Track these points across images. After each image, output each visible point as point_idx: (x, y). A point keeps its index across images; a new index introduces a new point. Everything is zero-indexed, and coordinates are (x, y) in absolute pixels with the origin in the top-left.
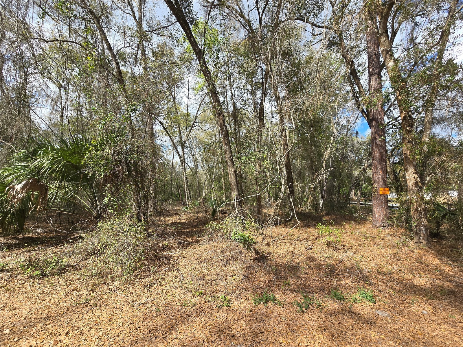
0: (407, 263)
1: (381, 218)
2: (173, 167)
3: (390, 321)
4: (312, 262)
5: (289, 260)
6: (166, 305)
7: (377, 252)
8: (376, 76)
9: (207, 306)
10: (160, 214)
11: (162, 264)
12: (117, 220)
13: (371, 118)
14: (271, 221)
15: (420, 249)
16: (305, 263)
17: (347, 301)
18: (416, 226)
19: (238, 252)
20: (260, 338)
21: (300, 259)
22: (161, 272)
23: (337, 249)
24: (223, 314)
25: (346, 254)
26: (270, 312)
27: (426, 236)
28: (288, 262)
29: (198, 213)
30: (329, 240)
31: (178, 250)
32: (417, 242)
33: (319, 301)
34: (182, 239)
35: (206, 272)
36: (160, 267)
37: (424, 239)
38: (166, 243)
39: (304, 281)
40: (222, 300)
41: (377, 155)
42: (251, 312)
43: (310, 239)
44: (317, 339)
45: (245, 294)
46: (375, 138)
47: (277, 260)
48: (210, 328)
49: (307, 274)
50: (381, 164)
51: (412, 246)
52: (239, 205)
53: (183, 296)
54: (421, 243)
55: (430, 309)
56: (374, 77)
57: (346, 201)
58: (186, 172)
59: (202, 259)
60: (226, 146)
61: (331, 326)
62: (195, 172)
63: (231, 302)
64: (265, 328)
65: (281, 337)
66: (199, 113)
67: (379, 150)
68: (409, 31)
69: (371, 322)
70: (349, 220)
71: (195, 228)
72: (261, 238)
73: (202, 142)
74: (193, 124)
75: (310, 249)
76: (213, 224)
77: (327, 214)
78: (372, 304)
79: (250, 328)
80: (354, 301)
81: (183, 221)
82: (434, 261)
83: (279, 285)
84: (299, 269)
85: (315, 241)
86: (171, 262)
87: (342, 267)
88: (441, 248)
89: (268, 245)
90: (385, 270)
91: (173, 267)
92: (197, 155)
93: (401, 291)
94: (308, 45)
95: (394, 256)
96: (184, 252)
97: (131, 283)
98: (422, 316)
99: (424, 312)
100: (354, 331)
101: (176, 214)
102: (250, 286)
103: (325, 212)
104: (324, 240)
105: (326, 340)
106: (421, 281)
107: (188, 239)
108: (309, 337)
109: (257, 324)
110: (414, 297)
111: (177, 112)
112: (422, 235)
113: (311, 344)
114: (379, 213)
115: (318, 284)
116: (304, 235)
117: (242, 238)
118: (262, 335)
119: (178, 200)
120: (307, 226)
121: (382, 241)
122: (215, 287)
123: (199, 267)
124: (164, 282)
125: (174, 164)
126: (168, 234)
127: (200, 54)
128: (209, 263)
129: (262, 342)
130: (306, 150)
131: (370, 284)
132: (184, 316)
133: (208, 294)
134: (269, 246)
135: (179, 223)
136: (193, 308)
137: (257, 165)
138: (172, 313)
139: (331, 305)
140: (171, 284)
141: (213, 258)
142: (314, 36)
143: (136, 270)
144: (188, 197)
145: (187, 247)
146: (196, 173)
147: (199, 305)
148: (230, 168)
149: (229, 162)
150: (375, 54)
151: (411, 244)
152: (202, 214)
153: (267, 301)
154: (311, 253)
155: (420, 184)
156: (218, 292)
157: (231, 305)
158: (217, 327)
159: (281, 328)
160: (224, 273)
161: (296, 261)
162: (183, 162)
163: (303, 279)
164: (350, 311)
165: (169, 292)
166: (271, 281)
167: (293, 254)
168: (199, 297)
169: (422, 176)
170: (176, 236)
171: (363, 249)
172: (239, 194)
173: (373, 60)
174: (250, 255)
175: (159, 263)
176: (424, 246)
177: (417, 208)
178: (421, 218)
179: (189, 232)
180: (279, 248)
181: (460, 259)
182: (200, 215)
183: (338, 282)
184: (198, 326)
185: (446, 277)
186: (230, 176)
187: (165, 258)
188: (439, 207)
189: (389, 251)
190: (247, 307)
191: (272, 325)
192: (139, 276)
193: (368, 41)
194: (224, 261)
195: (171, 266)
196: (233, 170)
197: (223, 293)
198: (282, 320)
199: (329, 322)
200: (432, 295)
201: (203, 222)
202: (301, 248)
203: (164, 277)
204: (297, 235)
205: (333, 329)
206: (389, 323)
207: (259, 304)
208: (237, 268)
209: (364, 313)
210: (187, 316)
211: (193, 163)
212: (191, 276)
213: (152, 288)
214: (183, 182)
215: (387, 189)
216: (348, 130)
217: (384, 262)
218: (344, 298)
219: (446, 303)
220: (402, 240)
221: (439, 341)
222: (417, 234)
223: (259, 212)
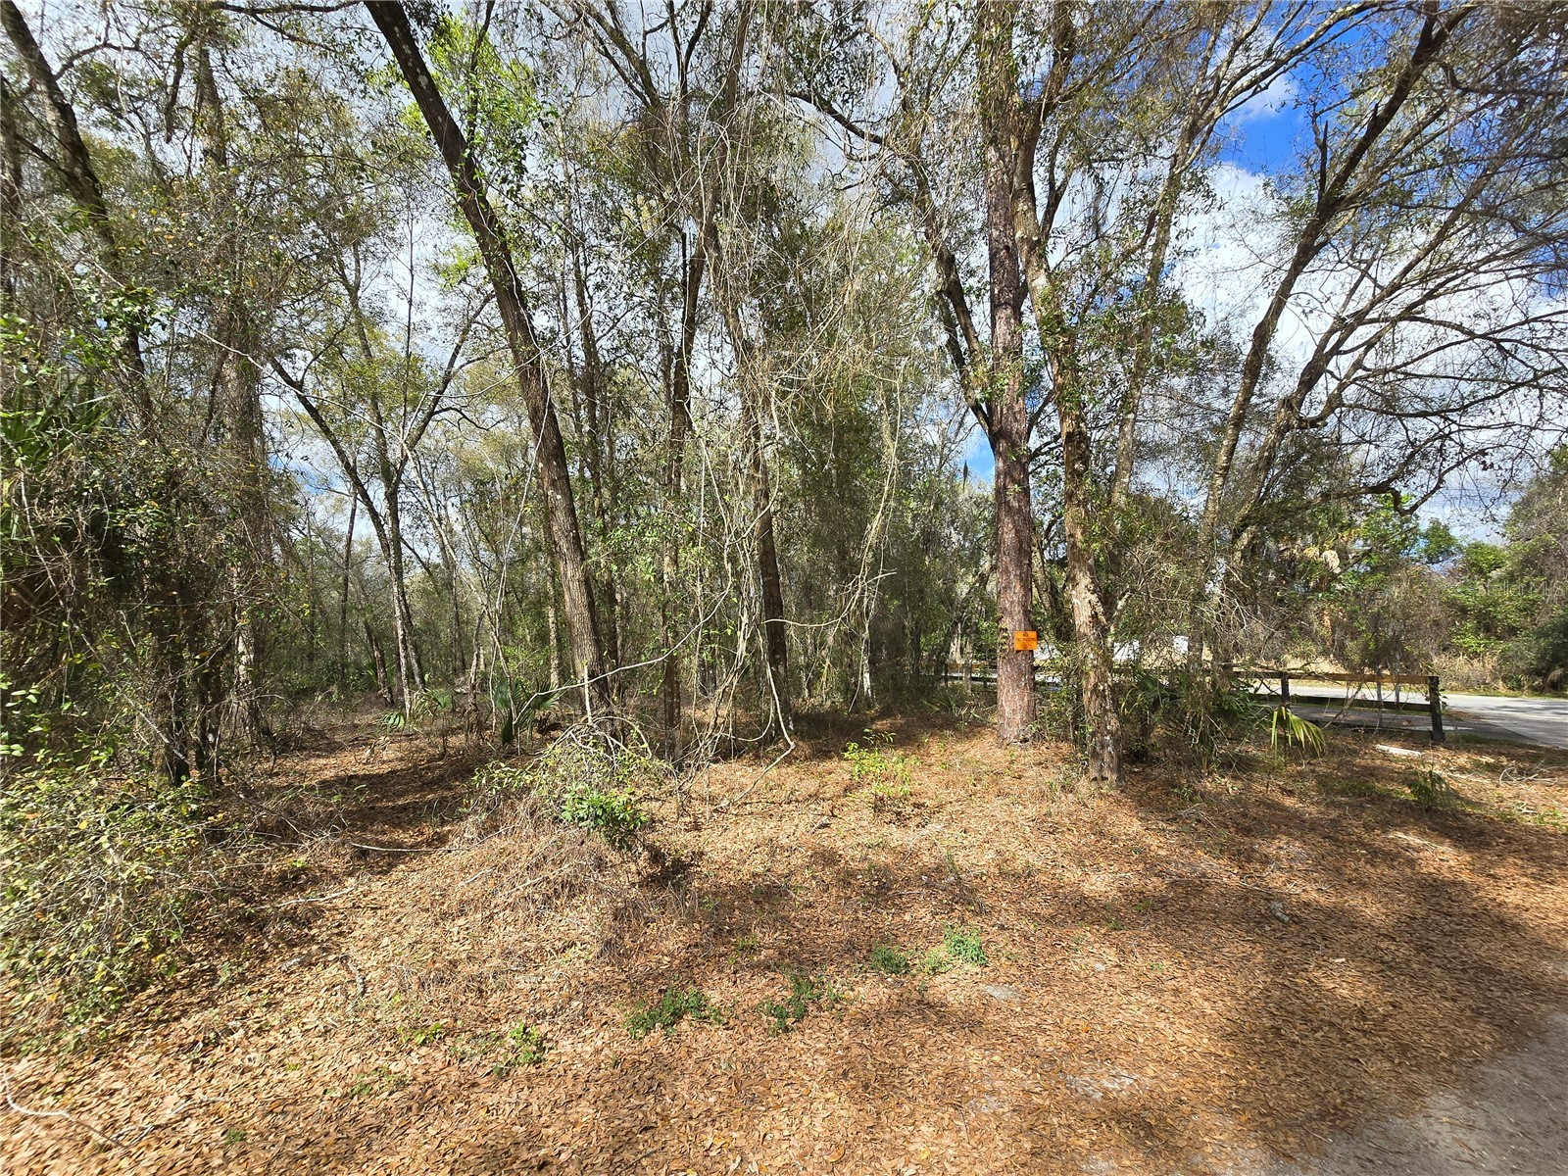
0: (1070, 839)
1: (1018, 717)
2: (350, 561)
3: (1019, 1009)
4: (829, 865)
5: (760, 869)
6: (279, 1107)
7: (1002, 816)
8: (1009, 311)
9: (454, 1074)
10: (284, 745)
11: (276, 946)
12: (43, 785)
13: (995, 429)
14: (706, 746)
15: (1102, 796)
16: (807, 873)
17: (914, 971)
18: (1093, 734)
19: (588, 861)
20: (641, 1147)
21: (794, 861)
22: (266, 980)
23: (901, 819)
24: (515, 1094)
25: (925, 831)
26: (683, 1053)
27: (1115, 759)
28: (755, 875)
29: (445, 733)
30: (880, 794)
31: (351, 881)
32: (1095, 779)
33: (838, 986)
34: (369, 836)
35: (458, 949)
36: (263, 960)
37: (1112, 770)
38: (301, 860)
39: (798, 931)
40: (513, 1042)
41: (1009, 536)
42: (616, 1064)
43: (828, 795)
44: (820, 1107)
45: (602, 1006)
46: (1005, 488)
47: (721, 874)
48: (456, 1156)
49: (811, 906)
50: (1019, 564)
51: (1084, 791)
52: (601, 696)
53: (355, 1059)
54: (1104, 779)
55: (1112, 956)
56: (1004, 313)
57: (937, 671)
58: (406, 581)
59: (452, 903)
60: (556, 490)
61: (865, 1057)
62: (442, 580)
63: (550, 1045)
64: (659, 1110)
65: (709, 1129)
66: (460, 361)
67: (1014, 522)
68: (1090, 199)
69: (971, 1024)
70: (941, 728)
71: (432, 791)
72: (674, 805)
73: (471, 471)
74: (436, 400)
75: (825, 826)
76: (501, 771)
77: (884, 714)
78: (978, 970)
79: (609, 1121)
80: (934, 969)
81: (386, 768)
82: (1128, 824)
83: (721, 956)
84: (787, 894)
85: (842, 800)
86: (314, 931)
87: (910, 870)
88: (1148, 790)
89: (697, 827)
90: (1019, 865)
91: (325, 950)
92: (453, 519)
93: (1050, 920)
94: (835, 186)
95: (1044, 821)
96: (377, 886)
97: (106, 1048)
98: (1092, 980)
99: (1100, 967)
100: (925, 1060)
101: (357, 744)
102: (623, 977)
103: (877, 707)
104: (865, 794)
105: (846, 1105)
106: (1099, 884)
107: (400, 835)
108: (798, 1108)
109: (635, 1102)
110: (1078, 932)
111: (366, 348)
112: (1107, 759)
113: (803, 1128)
114: (1012, 701)
115: (841, 933)
116: (810, 785)
117: (599, 812)
118: (648, 1135)
119: (371, 686)
120: (823, 754)
121: (1017, 781)
122: (494, 1000)
123: (435, 935)
124: (275, 1019)
125: (357, 548)
126: (307, 824)
127: (451, 143)
128: (479, 916)
129: (644, 1162)
130: (824, 516)
131: (980, 912)
132: (353, 1135)
133: (464, 1030)
134: (699, 830)
135: (366, 778)
136: (397, 1095)
137: (667, 559)
138: (299, 1136)
139: (870, 991)
140: (311, 1018)
141: (493, 894)
142: (851, 163)
143: (143, 989)
144: (410, 675)
145: (391, 866)
146: (449, 585)
147: (422, 1079)
148: (570, 566)
149: (564, 545)
150: (1007, 248)
151: (1084, 786)
152: (462, 736)
153: (678, 1015)
154: (829, 840)
155: (1103, 619)
156: (501, 1016)
157: (546, 1056)
158: (484, 1146)
159: (712, 1100)
160: (532, 945)
161: (781, 868)
162: (393, 544)
163: (797, 924)
164: (919, 1002)
165: (294, 1053)
166: (696, 946)
167: (773, 847)
168: (424, 1051)
169: (1107, 599)
170: (344, 827)
171: (969, 810)
172: (600, 660)
173: (1002, 264)
174: (633, 868)
175: (261, 944)
176: (1111, 788)
177: (1096, 685)
178: (1106, 711)
179: (404, 808)
180: (731, 834)
181: (1182, 813)
182: (456, 741)
183: (897, 919)
184: (407, 1161)
185: (1151, 865)
186: (567, 597)
187: (293, 920)
188: (1146, 680)
189: (1032, 811)
190: (606, 1051)
191: (684, 1093)
192: (159, 1011)
193: (992, 207)
194: (534, 901)
195: (315, 947)
196: (579, 575)
197: (521, 1016)
198: (719, 1072)
199: (861, 1045)
200: (1120, 919)
201: (463, 767)
202: (796, 828)
203: (279, 996)
204: (788, 786)
205: (869, 1067)
206: (1016, 1015)
207: (648, 1031)
208: (583, 920)
209: (956, 998)
210: (364, 1131)
211: (438, 549)
212: (398, 973)
213: (219, 1052)
214: (391, 616)
215: (1033, 634)
216: (944, 459)
217: (1017, 843)
218: (907, 965)
219: (1147, 935)
220: (1061, 777)
221: (1122, 1038)
222: (1095, 755)
223: (672, 718)
